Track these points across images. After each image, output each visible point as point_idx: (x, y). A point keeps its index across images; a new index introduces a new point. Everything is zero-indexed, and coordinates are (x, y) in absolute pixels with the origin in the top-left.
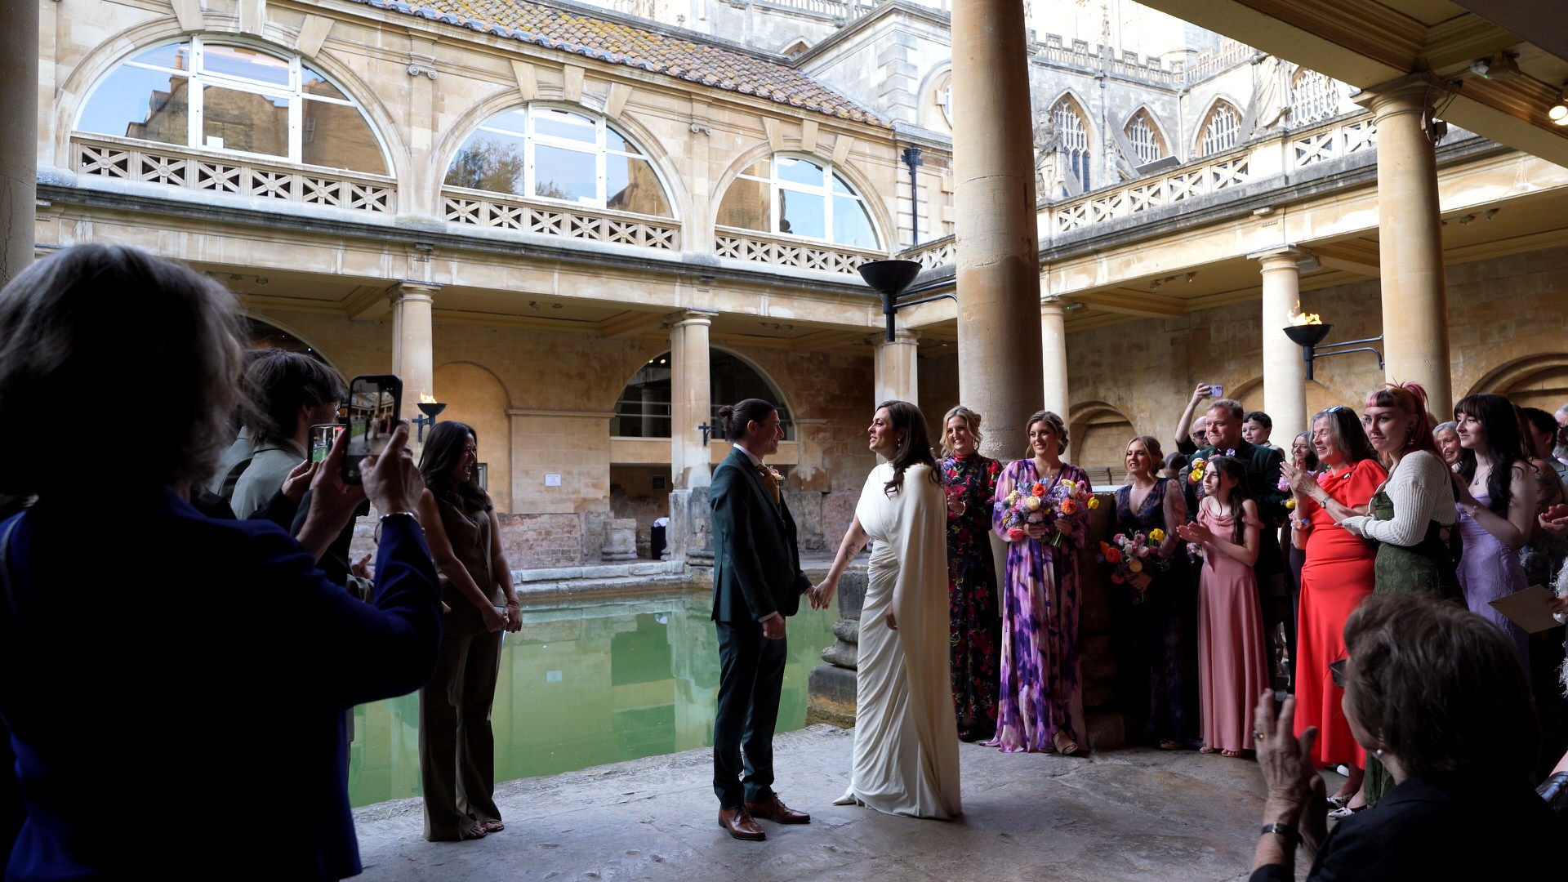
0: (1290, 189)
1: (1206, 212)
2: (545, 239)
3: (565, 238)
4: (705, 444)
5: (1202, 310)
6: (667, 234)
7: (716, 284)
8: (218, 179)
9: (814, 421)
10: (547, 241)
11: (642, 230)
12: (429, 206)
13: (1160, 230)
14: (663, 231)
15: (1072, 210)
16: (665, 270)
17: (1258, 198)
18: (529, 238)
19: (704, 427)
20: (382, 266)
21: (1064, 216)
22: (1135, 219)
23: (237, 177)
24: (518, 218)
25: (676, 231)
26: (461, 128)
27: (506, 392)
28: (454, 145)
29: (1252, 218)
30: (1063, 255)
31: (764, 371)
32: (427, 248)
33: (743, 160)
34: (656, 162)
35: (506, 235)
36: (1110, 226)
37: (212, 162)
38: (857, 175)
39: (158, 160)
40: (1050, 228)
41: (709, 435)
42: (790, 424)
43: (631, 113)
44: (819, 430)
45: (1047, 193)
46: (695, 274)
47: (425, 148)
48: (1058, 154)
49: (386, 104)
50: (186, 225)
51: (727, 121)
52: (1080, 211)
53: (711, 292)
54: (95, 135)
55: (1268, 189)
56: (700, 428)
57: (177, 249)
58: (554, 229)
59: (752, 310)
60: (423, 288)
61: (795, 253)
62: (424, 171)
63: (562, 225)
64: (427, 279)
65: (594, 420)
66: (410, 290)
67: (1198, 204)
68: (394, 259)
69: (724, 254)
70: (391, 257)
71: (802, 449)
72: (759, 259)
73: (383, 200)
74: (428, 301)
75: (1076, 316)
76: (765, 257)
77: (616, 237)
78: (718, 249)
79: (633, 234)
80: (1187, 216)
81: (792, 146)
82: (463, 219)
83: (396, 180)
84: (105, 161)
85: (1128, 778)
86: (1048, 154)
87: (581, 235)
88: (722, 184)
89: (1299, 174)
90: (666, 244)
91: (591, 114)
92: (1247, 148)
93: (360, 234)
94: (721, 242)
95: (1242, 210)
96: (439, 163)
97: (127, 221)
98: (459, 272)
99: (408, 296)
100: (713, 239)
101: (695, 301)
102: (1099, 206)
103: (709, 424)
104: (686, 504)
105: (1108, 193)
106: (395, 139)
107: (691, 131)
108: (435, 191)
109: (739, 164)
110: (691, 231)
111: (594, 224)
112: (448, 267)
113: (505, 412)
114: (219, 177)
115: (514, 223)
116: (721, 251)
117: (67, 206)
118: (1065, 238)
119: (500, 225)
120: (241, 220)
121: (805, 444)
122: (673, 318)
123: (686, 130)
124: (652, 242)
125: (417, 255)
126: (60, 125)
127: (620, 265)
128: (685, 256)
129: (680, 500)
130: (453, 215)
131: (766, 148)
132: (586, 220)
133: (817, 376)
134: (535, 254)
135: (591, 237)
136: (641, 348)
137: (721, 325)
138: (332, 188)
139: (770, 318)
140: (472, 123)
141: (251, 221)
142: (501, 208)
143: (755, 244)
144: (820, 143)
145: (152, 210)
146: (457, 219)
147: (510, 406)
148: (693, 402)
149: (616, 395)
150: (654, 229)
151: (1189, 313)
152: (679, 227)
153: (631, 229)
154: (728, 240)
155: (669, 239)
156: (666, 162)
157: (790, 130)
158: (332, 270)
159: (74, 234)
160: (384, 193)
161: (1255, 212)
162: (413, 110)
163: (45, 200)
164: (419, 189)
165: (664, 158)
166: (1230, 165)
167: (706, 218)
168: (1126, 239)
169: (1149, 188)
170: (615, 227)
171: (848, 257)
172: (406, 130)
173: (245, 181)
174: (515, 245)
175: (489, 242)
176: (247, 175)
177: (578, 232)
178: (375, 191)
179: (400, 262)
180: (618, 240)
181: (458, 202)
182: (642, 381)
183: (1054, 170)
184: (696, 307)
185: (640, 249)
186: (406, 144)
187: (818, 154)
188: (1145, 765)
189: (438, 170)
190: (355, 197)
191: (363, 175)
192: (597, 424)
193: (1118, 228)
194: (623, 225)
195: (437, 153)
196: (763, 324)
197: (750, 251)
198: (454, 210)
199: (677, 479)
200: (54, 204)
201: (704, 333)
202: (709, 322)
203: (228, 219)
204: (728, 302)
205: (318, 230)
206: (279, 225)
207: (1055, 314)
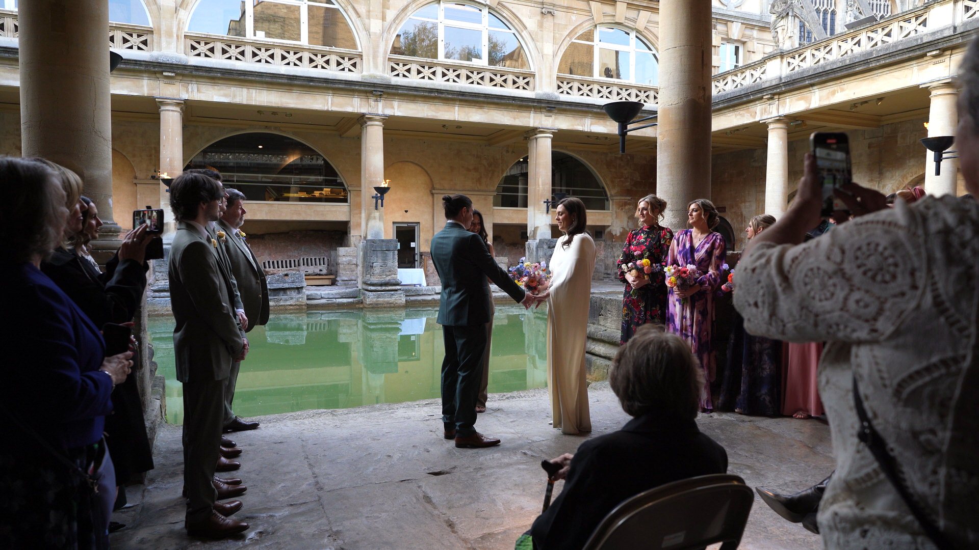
0: (956, 36)
1: (891, 55)
2: (450, 86)
3: (463, 85)
4: (547, 212)
5: (892, 124)
6: (526, 80)
7: (556, 111)
8: (263, 56)
9: (623, 198)
10: (451, 87)
11: (510, 78)
12: (381, 67)
13: (857, 69)
14: (524, 79)
15: (797, 56)
16: (524, 103)
17: (931, 44)
18: (440, 85)
19: (547, 202)
20: (353, 105)
21: (791, 60)
22: (840, 62)
23: (273, 54)
24: (434, 73)
25: (532, 78)
26: (400, 18)
27: (431, 180)
28: (395, 29)
29: (925, 58)
30: (788, 88)
31: (591, 166)
32: (379, 93)
33: (576, 30)
34: (520, 34)
35: (426, 84)
36: (823, 67)
37: (259, 46)
38: (653, 37)
39: (230, 46)
40: (781, 69)
41: (550, 206)
42: (608, 200)
43: (504, 3)
44: (626, 204)
45: (781, 45)
46: (543, 105)
47: (378, 32)
48: (790, 17)
49: (355, 6)
50: (246, 84)
51: (566, 5)
52: (802, 57)
53: (554, 117)
54: (196, 34)
55: (940, 37)
56: (545, 202)
57: (241, 98)
58: (456, 79)
59: (580, 128)
60: (377, 118)
61: (609, 90)
62: (378, 46)
63: (461, 77)
64: (380, 112)
65: (483, 197)
66: (370, 119)
67: (887, 49)
68: (361, 101)
69: (562, 92)
70: (359, 100)
71: (615, 216)
72: (585, 94)
73: (354, 65)
74: (381, 126)
75: (797, 129)
76: (589, 93)
77: (494, 83)
78: (558, 89)
79: (505, 81)
80: (878, 59)
81: (609, 20)
82: (401, 75)
83: (362, 52)
84: (203, 48)
85: (728, 428)
86: (783, 18)
87: (472, 83)
88: (562, 47)
89: (965, 24)
90: (526, 86)
91: (479, 5)
92: (926, 7)
93: (341, 86)
94: (561, 84)
95: (918, 53)
96: (387, 41)
97: (214, 83)
98: (399, 107)
99: (369, 123)
100: (555, 83)
101: (543, 123)
102: (816, 53)
103: (550, 200)
104: (535, 249)
105: (823, 44)
106: (361, 27)
107: (542, 13)
108: (384, 58)
109: (573, 33)
110: (541, 78)
111: (480, 75)
112: (392, 105)
113: (430, 191)
114: (263, 55)
115: (432, 76)
116: (561, 90)
117: (183, 75)
118: (791, 76)
119: (423, 78)
120: (275, 80)
121: (616, 212)
122: (530, 133)
123: (540, 12)
124: (517, 85)
125: (374, 98)
126: (179, 29)
127: (496, 101)
128: (536, 94)
129: (531, 247)
130: (396, 73)
131: (591, 22)
132: (475, 73)
133: (626, 169)
134: (443, 96)
135: (478, 83)
136: (513, 152)
137: (559, 137)
138: (325, 58)
139: (591, 133)
140: (406, 14)
141: (280, 81)
142: (423, 67)
143: (583, 85)
144: (628, 17)
145: (227, 76)
146: (398, 75)
147: (433, 188)
148: (540, 186)
149: (497, 181)
150: (518, 78)
151: (883, 126)
152: (534, 76)
153: (504, 78)
154: (565, 83)
155: (527, 83)
156: (526, 34)
157: (608, 9)
158: (326, 108)
159: (187, 91)
160: (355, 60)
161: (928, 54)
162: (371, 8)
163: (172, 72)
164: (375, 57)
165: (525, 32)
166: (913, 20)
167: (551, 69)
168: (833, 76)
169: (853, 39)
170: (493, 77)
171: (645, 92)
172: (367, 21)
173: (277, 57)
174: (431, 90)
175: (416, 89)
176: (278, 53)
177: (470, 80)
178: (350, 59)
179: (364, 102)
180: (495, 85)
181: (398, 64)
182: (519, 172)
183: (786, 29)
184: (544, 126)
185: (509, 91)
186: (367, 30)
187: (626, 24)
188: (743, 421)
189: (386, 45)
190: (339, 64)
191: (342, 50)
192: (485, 199)
193: (828, 68)
194: (499, 76)
195: (385, 35)
196: (588, 136)
197: (579, 89)
198: (396, 70)
199: (530, 233)
200: (177, 74)
201: (549, 142)
202: (552, 136)
203: (268, 79)
204: (564, 123)
205: (317, 84)
206: (296, 82)
207: (781, 128)
